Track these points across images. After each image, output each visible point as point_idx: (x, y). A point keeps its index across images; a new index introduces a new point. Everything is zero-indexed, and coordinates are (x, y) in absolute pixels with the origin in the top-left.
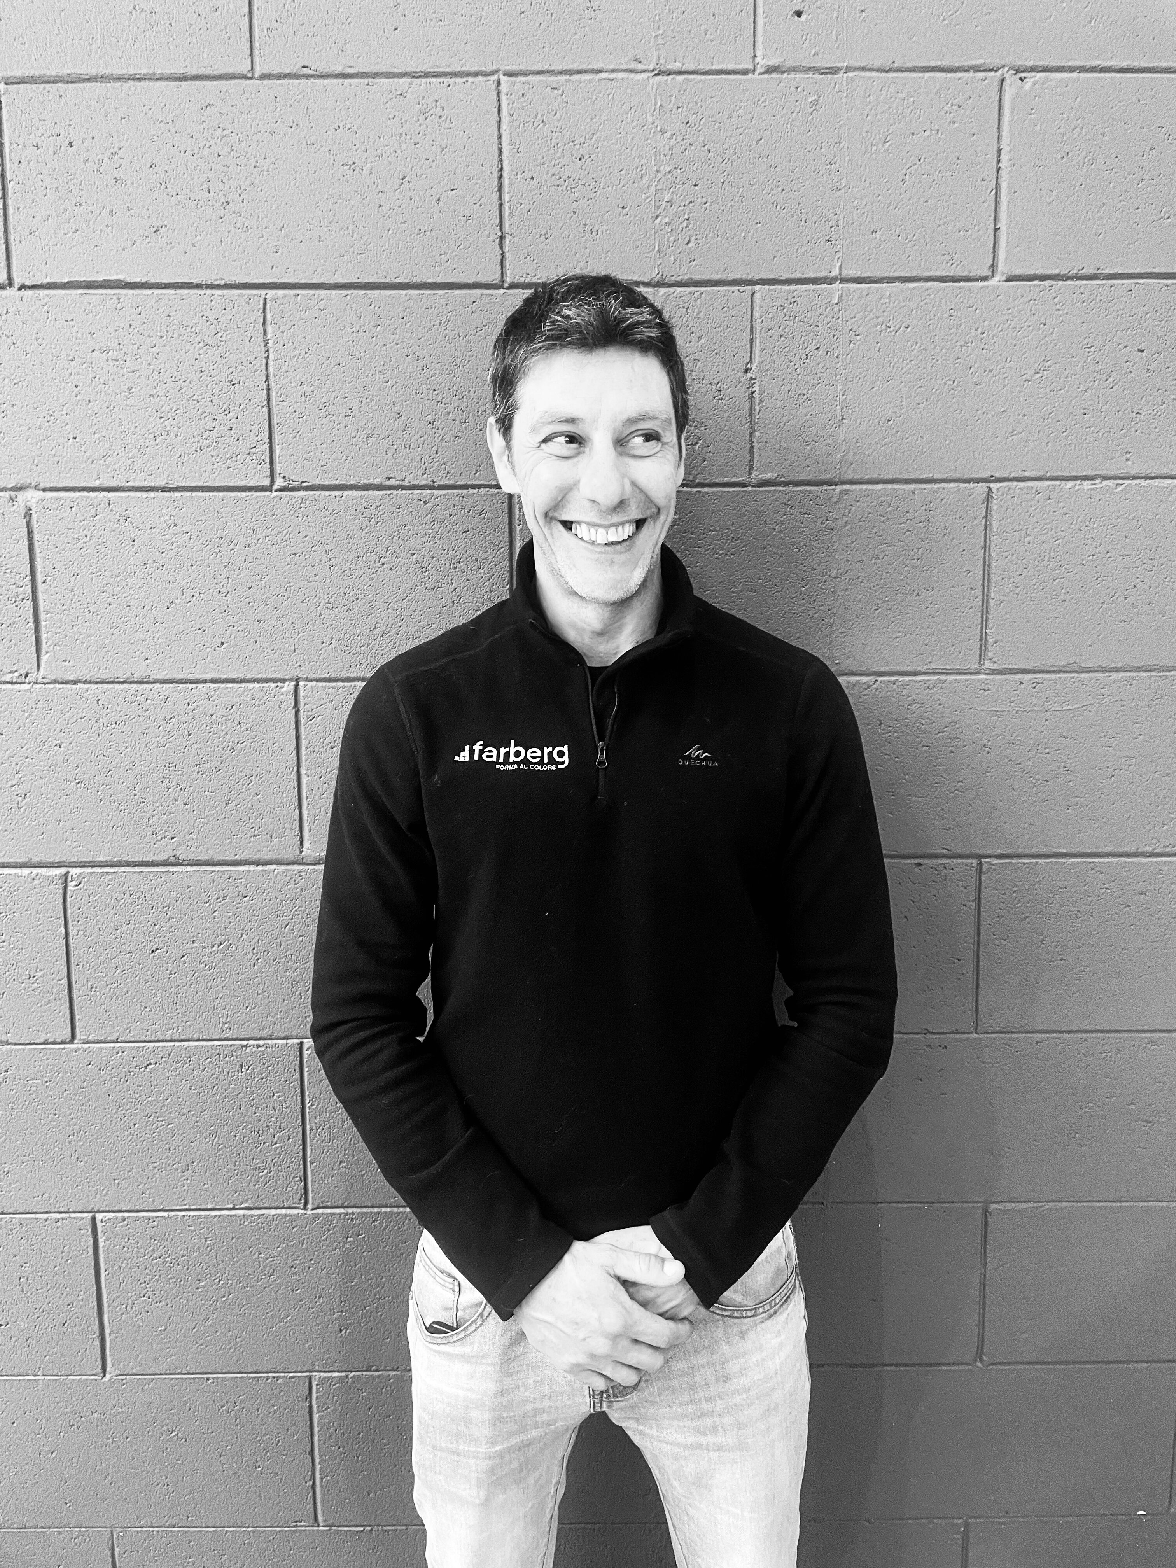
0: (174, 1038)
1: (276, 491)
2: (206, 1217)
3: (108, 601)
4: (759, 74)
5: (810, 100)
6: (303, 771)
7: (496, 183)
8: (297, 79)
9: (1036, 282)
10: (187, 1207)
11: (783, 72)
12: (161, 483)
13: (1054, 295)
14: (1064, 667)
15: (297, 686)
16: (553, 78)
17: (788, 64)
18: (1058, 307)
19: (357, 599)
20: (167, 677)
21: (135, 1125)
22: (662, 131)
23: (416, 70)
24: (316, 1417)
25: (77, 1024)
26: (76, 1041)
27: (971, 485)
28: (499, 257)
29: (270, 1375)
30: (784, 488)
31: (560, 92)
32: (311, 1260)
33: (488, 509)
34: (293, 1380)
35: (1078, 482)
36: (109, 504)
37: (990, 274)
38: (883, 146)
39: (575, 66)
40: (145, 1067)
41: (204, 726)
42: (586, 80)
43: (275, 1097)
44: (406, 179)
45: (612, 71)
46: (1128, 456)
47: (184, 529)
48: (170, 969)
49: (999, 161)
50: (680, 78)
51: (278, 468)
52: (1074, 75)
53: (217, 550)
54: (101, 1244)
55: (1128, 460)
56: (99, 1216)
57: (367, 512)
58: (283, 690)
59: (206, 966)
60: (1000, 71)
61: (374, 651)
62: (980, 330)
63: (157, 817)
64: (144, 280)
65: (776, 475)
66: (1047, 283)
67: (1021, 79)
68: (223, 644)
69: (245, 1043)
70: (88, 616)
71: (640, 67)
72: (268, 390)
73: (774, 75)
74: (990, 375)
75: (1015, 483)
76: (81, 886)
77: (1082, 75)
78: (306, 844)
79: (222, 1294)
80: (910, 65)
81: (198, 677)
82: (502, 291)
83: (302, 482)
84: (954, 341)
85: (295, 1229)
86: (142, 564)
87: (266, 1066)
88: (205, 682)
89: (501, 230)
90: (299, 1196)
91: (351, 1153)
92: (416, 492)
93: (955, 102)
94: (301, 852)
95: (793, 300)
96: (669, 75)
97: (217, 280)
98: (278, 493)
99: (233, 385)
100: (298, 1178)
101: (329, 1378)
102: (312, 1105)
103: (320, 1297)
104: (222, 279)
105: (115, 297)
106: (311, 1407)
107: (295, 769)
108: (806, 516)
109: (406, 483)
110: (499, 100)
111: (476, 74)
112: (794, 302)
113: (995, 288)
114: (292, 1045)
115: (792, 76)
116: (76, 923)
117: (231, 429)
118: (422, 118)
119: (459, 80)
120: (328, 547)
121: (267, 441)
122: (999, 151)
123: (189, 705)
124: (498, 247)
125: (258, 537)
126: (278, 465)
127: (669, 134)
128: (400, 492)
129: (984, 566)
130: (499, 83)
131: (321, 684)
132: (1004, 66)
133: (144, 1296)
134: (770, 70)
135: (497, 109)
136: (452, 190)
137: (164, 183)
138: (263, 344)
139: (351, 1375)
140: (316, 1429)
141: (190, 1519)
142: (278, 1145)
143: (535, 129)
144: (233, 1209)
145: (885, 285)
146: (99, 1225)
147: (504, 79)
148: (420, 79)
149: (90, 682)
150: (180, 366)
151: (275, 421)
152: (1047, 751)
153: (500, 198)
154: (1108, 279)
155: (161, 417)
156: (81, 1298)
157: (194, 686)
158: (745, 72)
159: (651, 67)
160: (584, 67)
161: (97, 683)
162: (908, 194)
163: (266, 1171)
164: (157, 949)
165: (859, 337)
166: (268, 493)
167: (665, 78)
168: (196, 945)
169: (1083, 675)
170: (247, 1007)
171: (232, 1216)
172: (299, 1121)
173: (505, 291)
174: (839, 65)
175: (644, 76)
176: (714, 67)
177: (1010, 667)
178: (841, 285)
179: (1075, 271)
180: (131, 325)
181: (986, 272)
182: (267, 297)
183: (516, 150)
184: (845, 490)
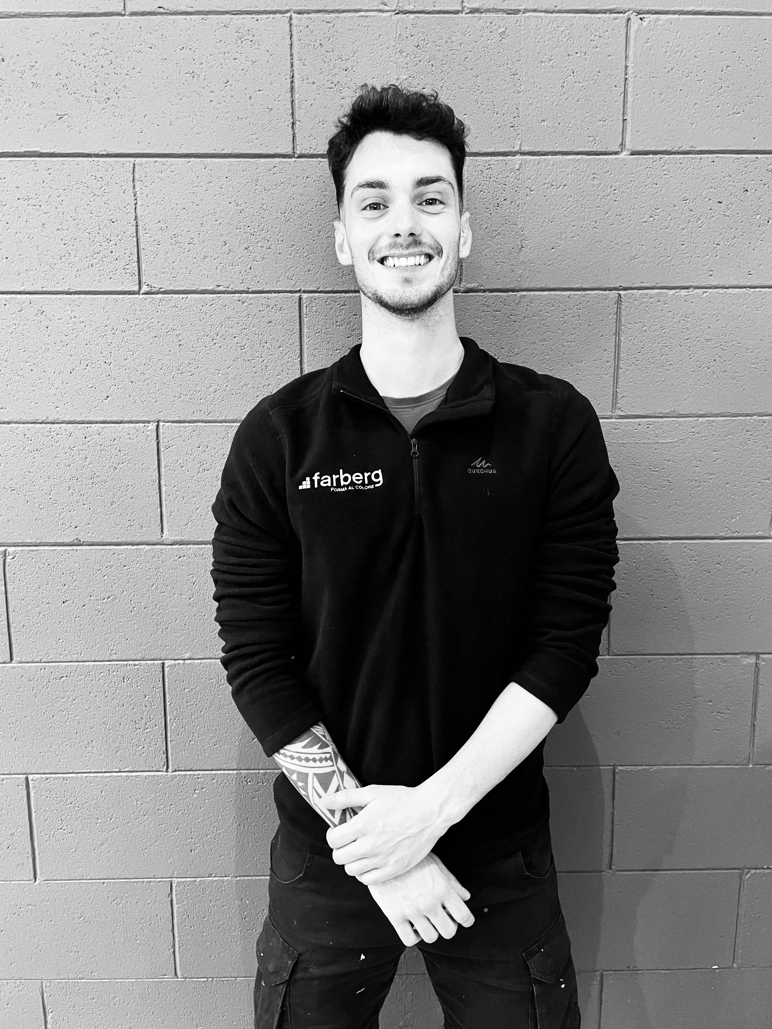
0: (79, 660)
1: (142, 294)
2: (102, 777)
3: (30, 369)
4: (466, 14)
5: (500, 31)
6: (163, 483)
7: (289, 86)
8: (155, 15)
9: (651, 156)
10: (89, 771)
11: (482, 13)
12: (65, 289)
13: (663, 164)
14: (667, 413)
15: (158, 426)
16: (327, 15)
17: (485, 7)
18: (665, 172)
19: (198, 367)
20: (71, 419)
21: (53, 717)
22: (401, 52)
23: (235, 9)
24: (175, 906)
25: (14, 650)
26: (13, 662)
27: (608, 292)
28: (291, 137)
29: (145, 880)
30: (483, 294)
31: (332, 25)
32: (171, 805)
33: (285, 307)
34: (161, 883)
35: (678, 290)
36: (30, 303)
37: (620, 150)
38: (549, 63)
39: (342, 7)
40: (60, 679)
41: (96, 452)
42: (349, 17)
43: (146, 698)
44: (229, 83)
45: (367, 11)
46: (711, 273)
47: (80, 319)
48: (75, 614)
49: (626, 74)
50: (412, 16)
51: (144, 279)
52: (676, 16)
53: (103, 334)
54: (32, 795)
55: (711, 275)
56: (30, 777)
57: (204, 309)
58: (148, 428)
59: (99, 612)
60: (627, 14)
61: (209, 402)
62: (613, 188)
63: (65, 513)
64: (52, 151)
65: (477, 285)
66: (658, 156)
67: (641, 19)
68: (108, 397)
69: (126, 663)
70: (18, 378)
71: (386, 8)
72: (137, 226)
73: (476, 15)
74: (620, 218)
75: (636, 291)
76: (15, 559)
77: (681, 16)
78: (165, 531)
79: (112, 827)
80: (567, 8)
81: (92, 419)
82: (294, 159)
83: (160, 288)
84: (596, 195)
85: (161, 785)
86: (53, 343)
87: (140, 678)
88: (97, 422)
89: (293, 118)
90: (163, 763)
91: (197, 735)
92: (237, 295)
93: (597, 34)
94: (162, 537)
95: (489, 167)
96: (405, 14)
97: (101, 151)
98: (144, 296)
99: (113, 222)
100: (162, 752)
101: (183, 882)
102: (171, 704)
103: (177, 829)
104: (105, 151)
105: (33, 163)
106: (172, 901)
107: (157, 482)
108: (498, 312)
109: (229, 289)
110: (291, 30)
111: (275, 12)
112: (490, 168)
113: (623, 160)
114: (158, 664)
115: (488, 15)
116: (12, 583)
117: (112, 252)
118: (239, 41)
119: (264, 16)
120: (178, 332)
121: (136, 260)
122: (626, 67)
123: (85, 438)
124: (291, 130)
125: (131, 325)
126: (144, 277)
127: (405, 54)
128: (226, 295)
129: (615, 346)
130: (291, 18)
131: (174, 424)
132: (629, 10)
133: (61, 829)
134: (474, 11)
135: (289, 36)
136: (260, 91)
137: (65, 86)
138: (133, 195)
139: (198, 880)
140: (175, 915)
141: (93, 974)
142: (148, 730)
143: (315, 49)
144: (120, 772)
145: (550, 157)
146: (30, 782)
147: (294, 16)
148: (238, 16)
149: (19, 423)
150: (78, 209)
151: (142, 246)
152: (657, 469)
153: (292, 96)
154: (699, 154)
155: (65, 244)
156: (19, 830)
157: (89, 425)
158: (457, 12)
159: (393, 8)
160: (347, 8)
161: (24, 423)
162: (565, 96)
163: (141, 747)
164: (67, 601)
165: (532, 192)
166: (137, 296)
167: (403, 16)
168: (92, 598)
169: (680, 419)
170: (127, 639)
171: (119, 776)
172: (163, 714)
173: (295, 159)
174: (520, 8)
175: (389, 14)
176: (435, 9)
177: (632, 414)
178: (521, 157)
179: (677, 149)
180: (43, 182)
181: (617, 149)
182: (135, 163)
183: (302, 64)
184: (523, 295)
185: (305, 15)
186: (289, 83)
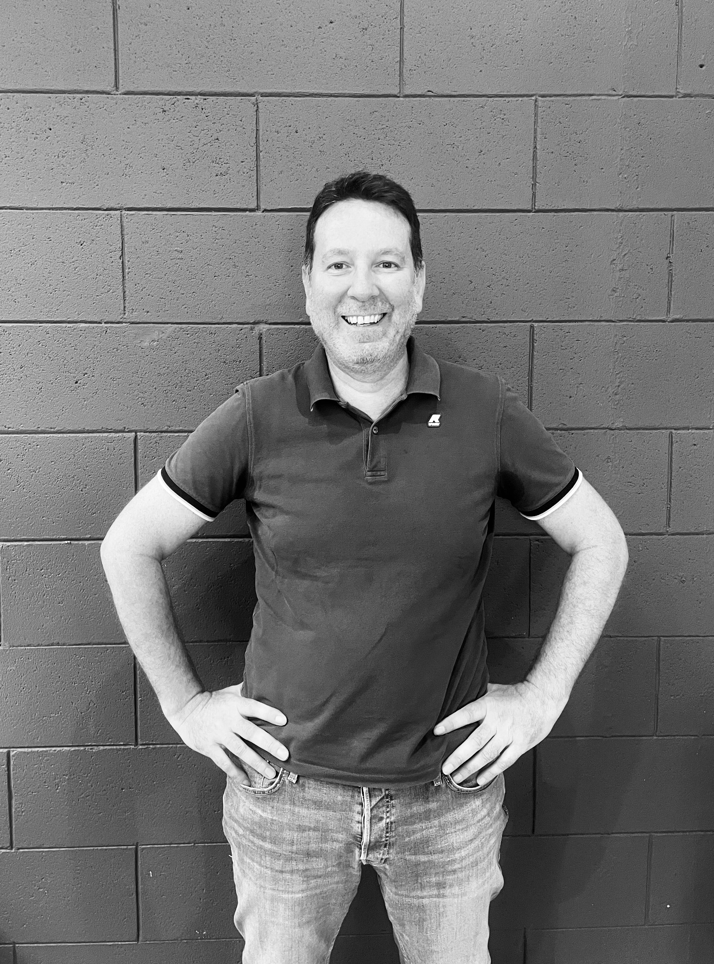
185: (548, 98)
186: (532, 153)
